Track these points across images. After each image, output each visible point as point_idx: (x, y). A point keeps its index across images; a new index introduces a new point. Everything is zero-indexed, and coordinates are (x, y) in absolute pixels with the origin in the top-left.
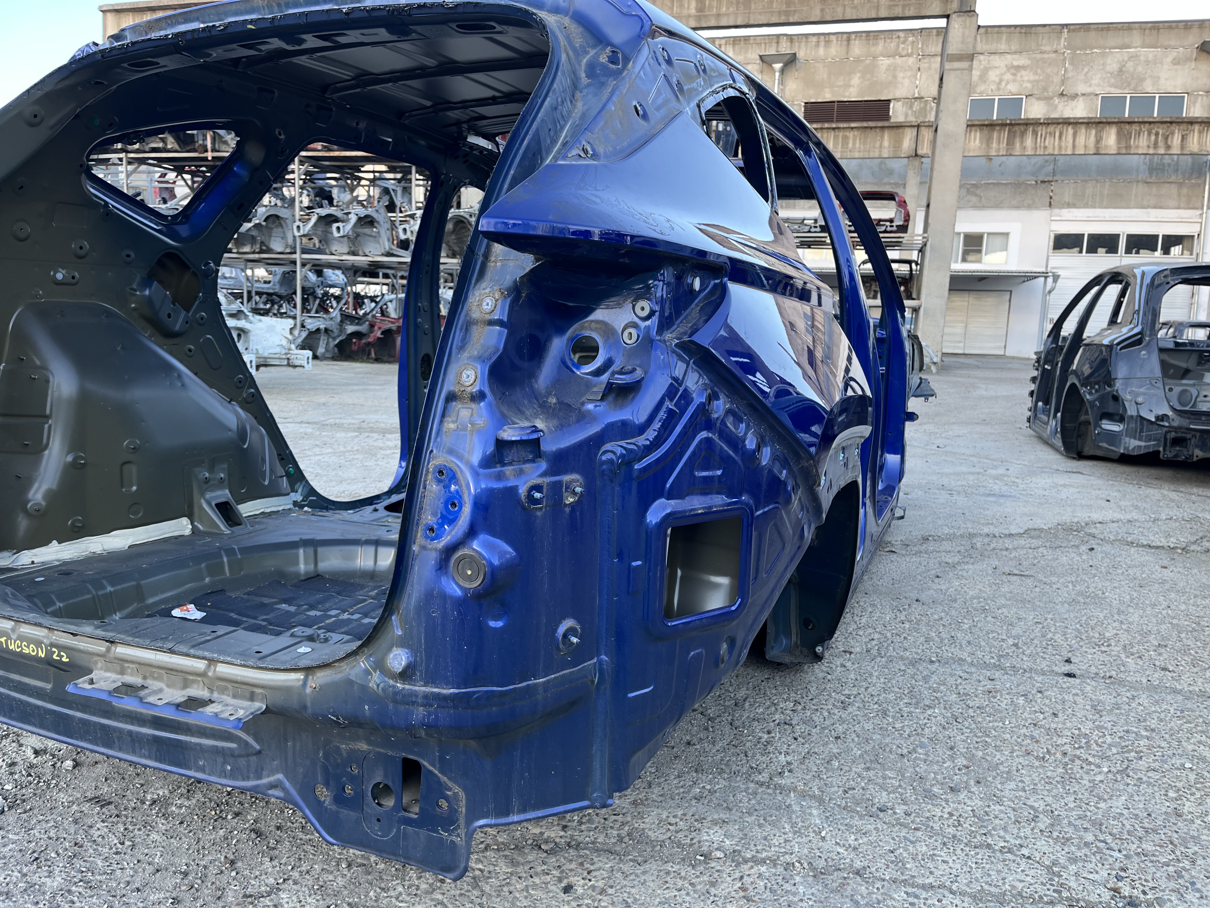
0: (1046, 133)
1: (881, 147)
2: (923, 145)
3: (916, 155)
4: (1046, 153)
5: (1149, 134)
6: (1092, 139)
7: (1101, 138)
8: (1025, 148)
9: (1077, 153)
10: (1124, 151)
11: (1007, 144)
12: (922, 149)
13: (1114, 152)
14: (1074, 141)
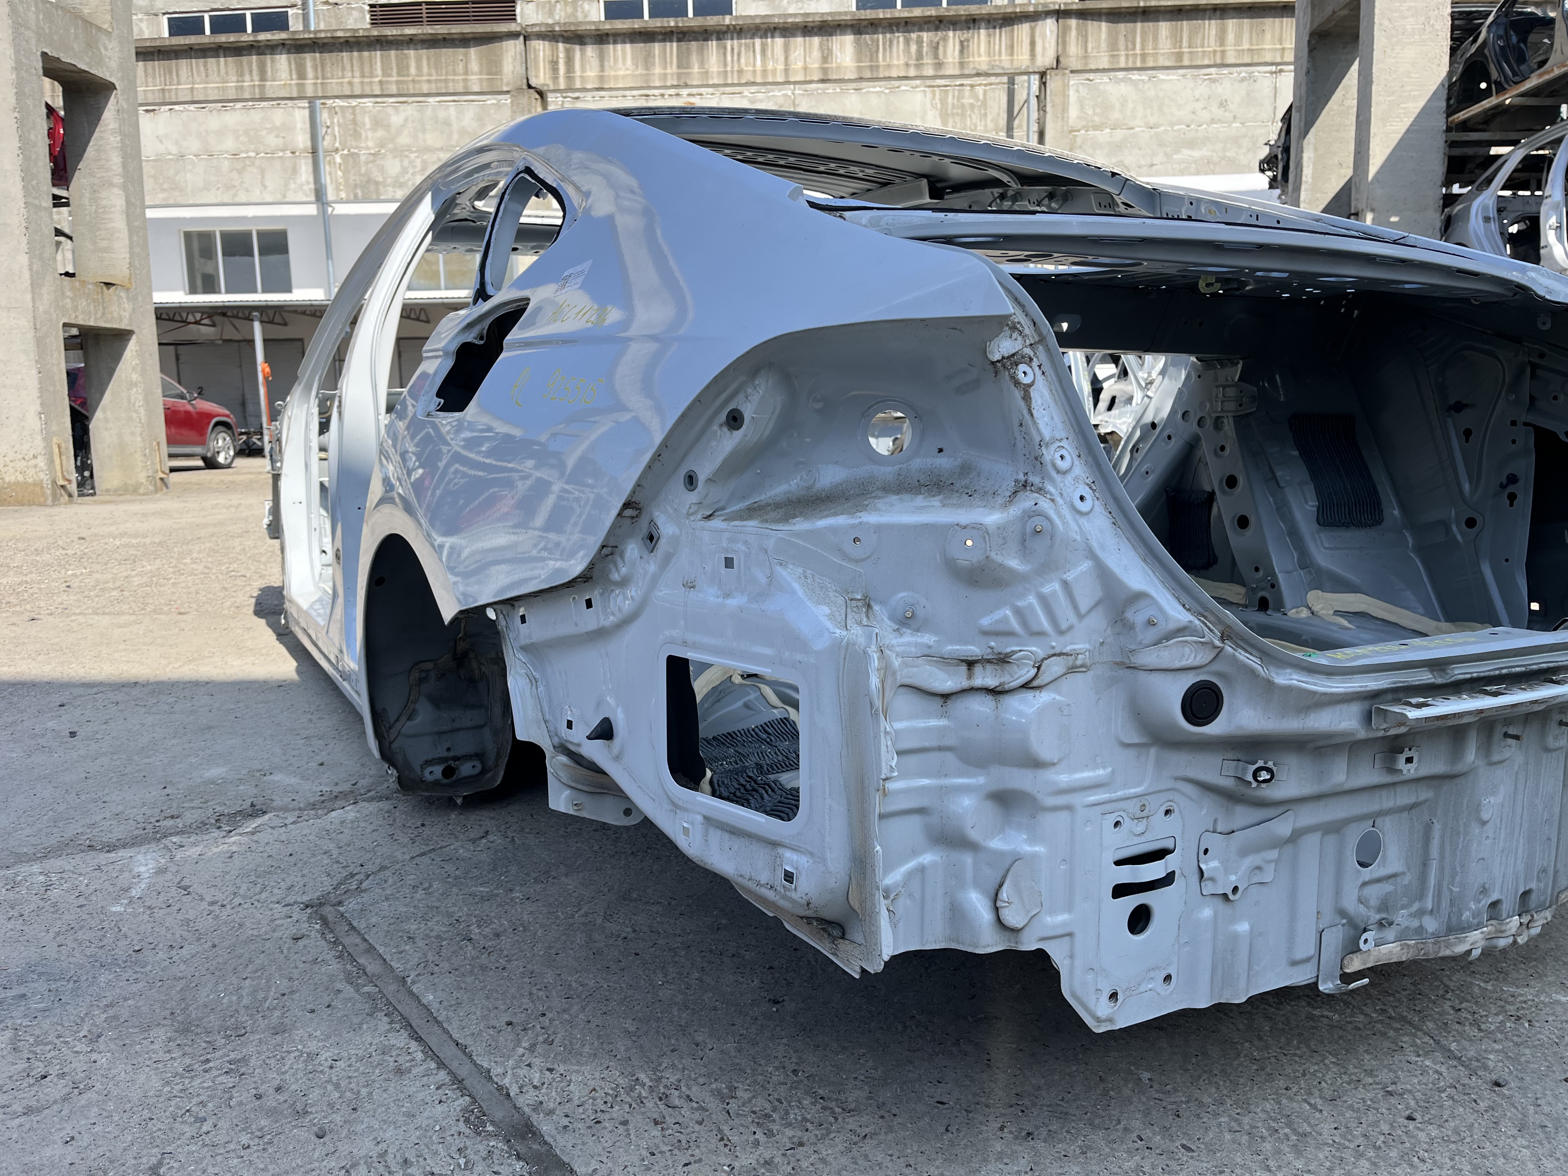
0: (740, 45)
1: (466, 73)
2: (537, 69)
3: (530, 87)
4: (744, 81)
5: (907, 42)
6: (816, 54)
7: (830, 51)
8: (707, 72)
9: (792, 79)
10: (868, 75)
11: (679, 67)
12: (537, 77)
13: (853, 77)
14: (786, 58)
